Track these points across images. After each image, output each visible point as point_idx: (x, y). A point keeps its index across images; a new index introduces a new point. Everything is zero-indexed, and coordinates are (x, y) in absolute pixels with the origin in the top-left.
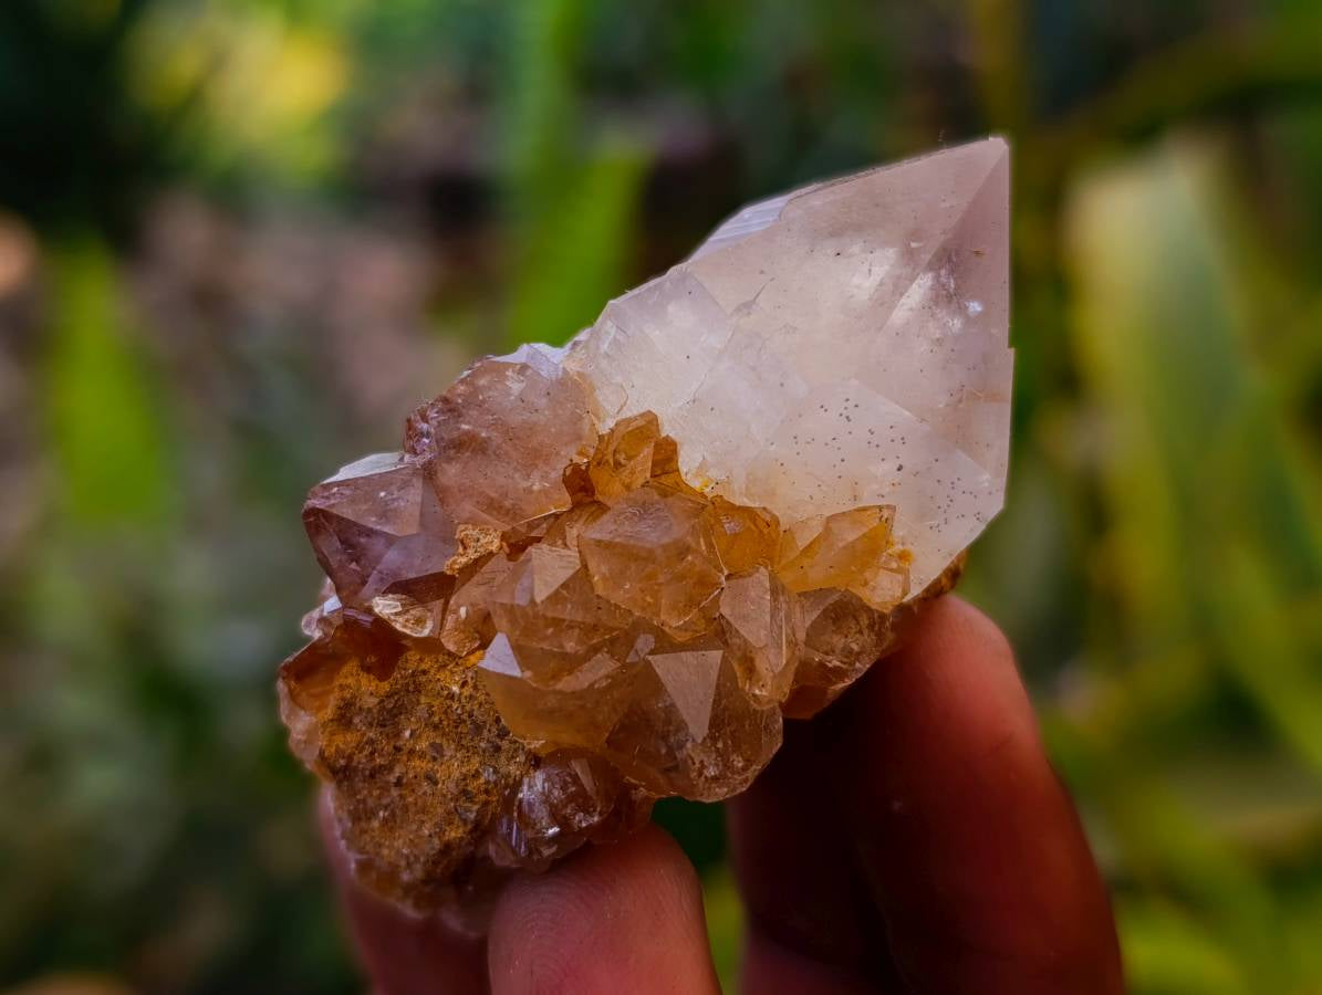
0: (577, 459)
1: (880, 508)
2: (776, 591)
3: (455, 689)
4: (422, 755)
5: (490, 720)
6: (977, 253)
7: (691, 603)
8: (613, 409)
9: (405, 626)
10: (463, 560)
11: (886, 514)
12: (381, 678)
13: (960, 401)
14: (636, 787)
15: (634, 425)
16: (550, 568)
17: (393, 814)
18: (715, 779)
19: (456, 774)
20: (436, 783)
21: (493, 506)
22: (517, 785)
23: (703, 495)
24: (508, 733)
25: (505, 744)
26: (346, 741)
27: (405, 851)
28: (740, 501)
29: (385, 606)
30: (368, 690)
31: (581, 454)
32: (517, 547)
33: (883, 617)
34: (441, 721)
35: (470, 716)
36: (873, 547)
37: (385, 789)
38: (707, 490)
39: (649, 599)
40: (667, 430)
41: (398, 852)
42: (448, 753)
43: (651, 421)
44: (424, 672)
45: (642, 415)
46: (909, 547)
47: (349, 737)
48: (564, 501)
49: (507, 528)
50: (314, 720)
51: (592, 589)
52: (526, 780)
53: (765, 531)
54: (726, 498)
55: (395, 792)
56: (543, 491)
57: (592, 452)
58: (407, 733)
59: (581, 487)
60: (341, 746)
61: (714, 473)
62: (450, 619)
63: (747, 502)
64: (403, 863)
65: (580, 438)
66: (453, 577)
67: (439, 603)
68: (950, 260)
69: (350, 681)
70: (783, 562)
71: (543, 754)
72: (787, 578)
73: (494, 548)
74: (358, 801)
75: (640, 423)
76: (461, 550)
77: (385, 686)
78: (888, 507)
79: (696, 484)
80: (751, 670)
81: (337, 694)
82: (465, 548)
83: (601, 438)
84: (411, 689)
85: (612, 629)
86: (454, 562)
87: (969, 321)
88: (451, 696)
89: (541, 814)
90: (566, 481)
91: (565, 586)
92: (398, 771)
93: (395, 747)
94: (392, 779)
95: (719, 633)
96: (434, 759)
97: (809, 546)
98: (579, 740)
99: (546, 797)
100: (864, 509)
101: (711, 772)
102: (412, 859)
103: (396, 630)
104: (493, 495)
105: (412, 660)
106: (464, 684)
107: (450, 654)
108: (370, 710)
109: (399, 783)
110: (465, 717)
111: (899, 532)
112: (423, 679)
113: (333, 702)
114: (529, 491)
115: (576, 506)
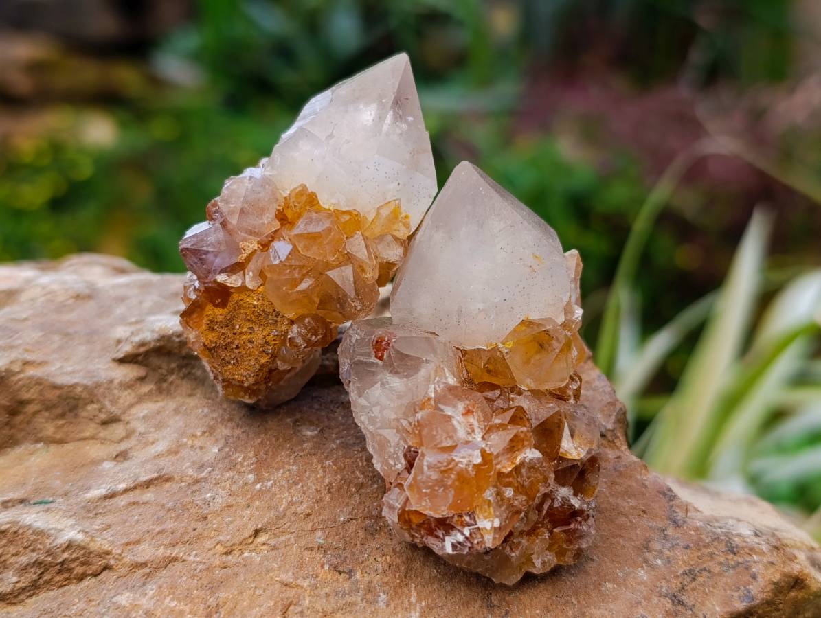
0: (278, 208)
1: (394, 200)
2: (365, 239)
3: (255, 303)
4: (245, 333)
5: (271, 310)
6: (407, 99)
7: (337, 251)
8: (288, 185)
9: (231, 284)
10: (245, 255)
11: (397, 202)
12: (223, 308)
13: (414, 155)
14: (331, 323)
15: (297, 190)
16: (282, 249)
17: (237, 361)
18: (360, 310)
19: (261, 336)
20: (253, 342)
21: (251, 233)
22: (287, 333)
23: (330, 210)
24: (279, 315)
25: (279, 319)
26: (212, 336)
27: (245, 374)
28: (344, 209)
29: (221, 278)
30: (219, 313)
31: (279, 206)
32: (265, 246)
33: (404, 240)
34: (251, 317)
35: (263, 311)
36: (395, 216)
37: (232, 351)
38: (331, 208)
39: (321, 251)
40: (310, 189)
41: (242, 375)
42: (256, 330)
43: (304, 187)
44: (241, 300)
45: (301, 185)
46: (407, 213)
47: (214, 335)
48: (277, 225)
49: (259, 239)
50: (197, 332)
51: (299, 252)
52: (289, 330)
53: (356, 218)
54: (339, 209)
55: (236, 351)
56: (269, 223)
57: (283, 204)
58: (238, 327)
59: (282, 217)
60: (212, 339)
61: (333, 201)
62: (247, 277)
63: (347, 209)
64: (245, 379)
65: (277, 200)
66: (243, 263)
67: (242, 272)
68: (398, 103)
69: (210, 312)
70: (365, 228)
71: (294, 319)
72: (367, 234)
73: (256, 248)
74: (222, 360)
75: (301, 188)
76: (243, 252)
77: (226, 310)
78: (397, 199)
79: (326, 207)
80: (363, 270)
81: (206, 319)
82: (245, 250)
83: (285, 198)
84: (236, 308)
85: (310, 266)
86: (242, 257)
87: (409, 125)
88: (254, 306)
89: (299, 340)
90: (277, 216)
91: (289, 254)
92: (236, 342)
93: (234, 334)
94: (234, 346)
95: (349, 258)
96: (251, 333)
97: (372, 221)
98: (305, 311)
99: (300, 334)
100: (389, 202)
101: (359, 308)
102: (248, 376)
103: (228, 286)
104: (250, 228)
105: (235, 297)
106: (259, 300)
107: (251, 290)
108: (221, 321)
109: (238, 347)
110: (261, 313)
111: (403, 209)
112: (241, 303)
113: (205, 321)
114: (263, 224)
115: (282, 225)
